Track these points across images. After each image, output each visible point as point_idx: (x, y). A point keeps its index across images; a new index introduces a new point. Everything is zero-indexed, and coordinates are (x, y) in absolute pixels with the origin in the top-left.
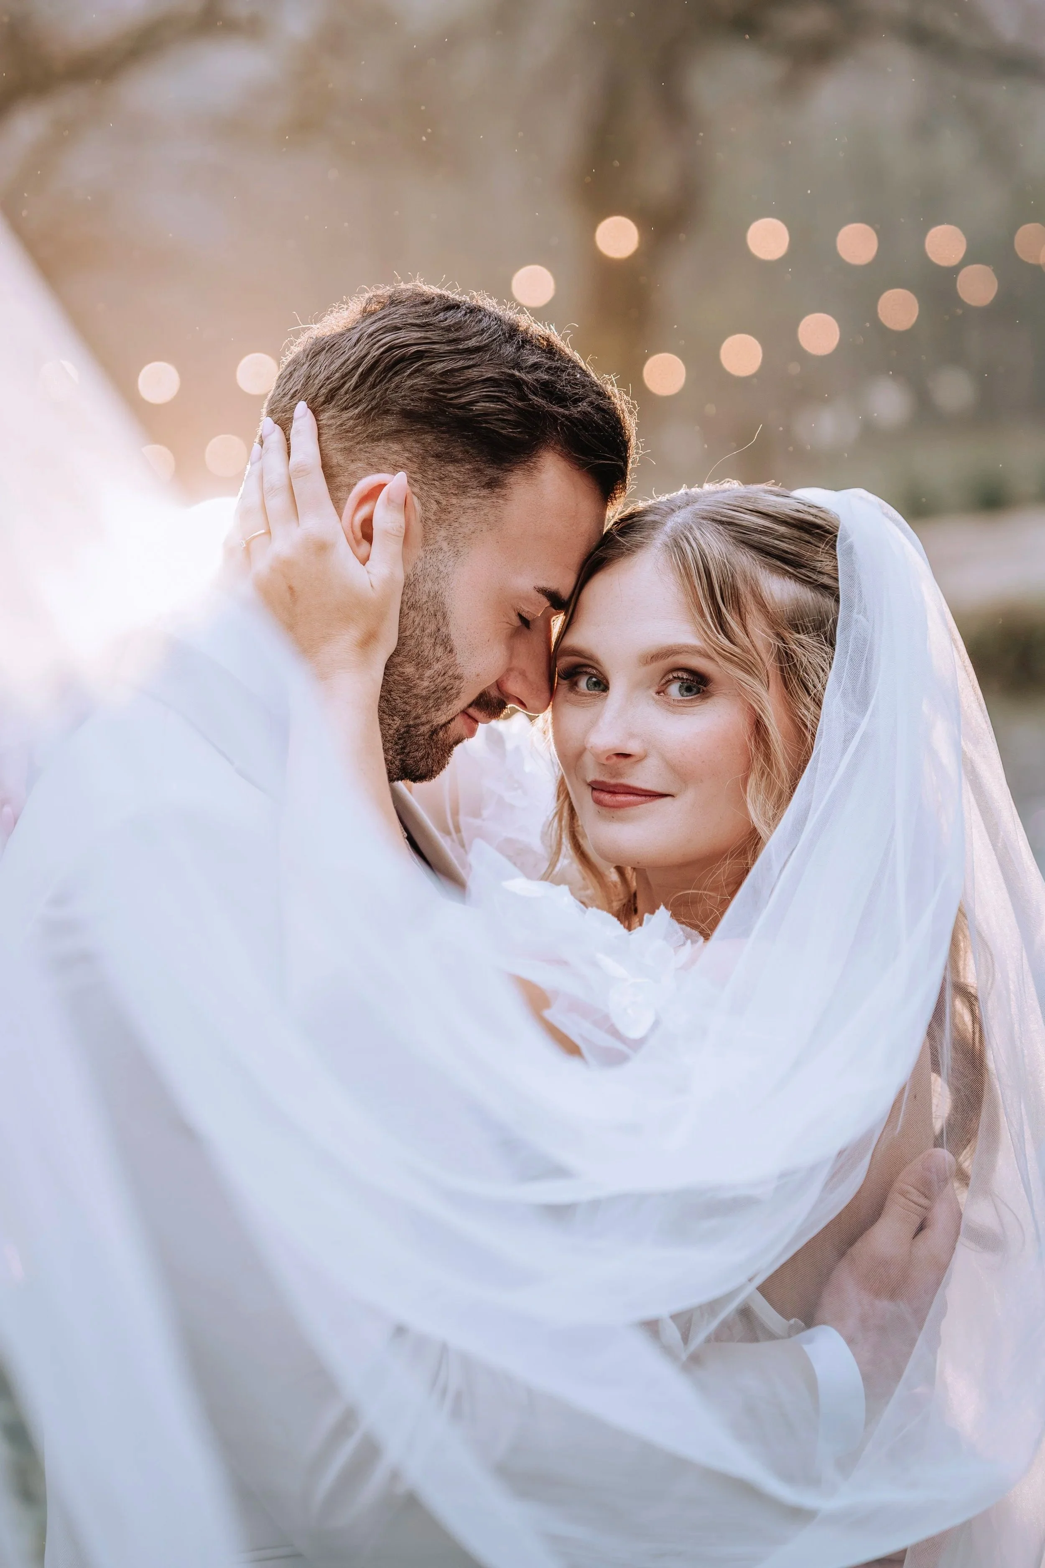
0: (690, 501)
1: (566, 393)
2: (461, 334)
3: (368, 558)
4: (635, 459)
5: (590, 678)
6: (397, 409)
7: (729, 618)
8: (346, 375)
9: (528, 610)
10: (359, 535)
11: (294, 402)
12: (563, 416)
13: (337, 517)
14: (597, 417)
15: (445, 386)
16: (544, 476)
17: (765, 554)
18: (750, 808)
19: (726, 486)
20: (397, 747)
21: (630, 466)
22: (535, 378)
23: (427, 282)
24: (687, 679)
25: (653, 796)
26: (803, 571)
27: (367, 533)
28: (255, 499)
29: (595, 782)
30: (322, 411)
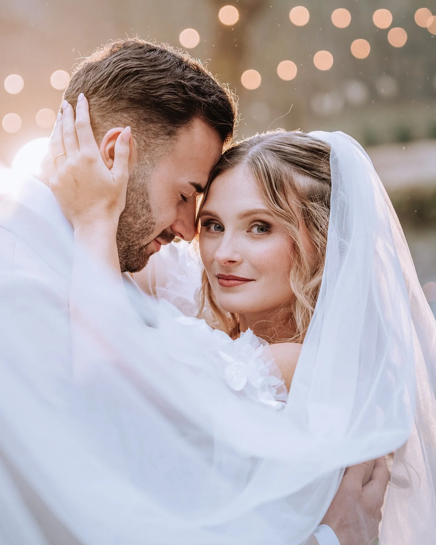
0: (260, 140)
1: (205, 92)
2: (157, 63)
3: (112, 167)
4: (237, 123)
5: (216, 225)
6: (126, 97)
7: (278, 195)
8: (103, 80)
9: (186, 193)
10: (108, 156)
11: (78, 93)
12: (204, 102)
13: (98, 148)
14: (220, 103)
15: (149, 87)
16: (194, 130)
17: (296, 165)
18: (292, 285)
19: (278, 132)
20: (124, 256)
21: (235, 126)
22: (191, 84)
23: (141, 38)
24: (261, 225)
25: (246, 280)
26: (314, 172)
27: (111, 155)
28: (59, 138)
29: (220, 275)
30: (91, 98)
